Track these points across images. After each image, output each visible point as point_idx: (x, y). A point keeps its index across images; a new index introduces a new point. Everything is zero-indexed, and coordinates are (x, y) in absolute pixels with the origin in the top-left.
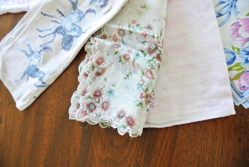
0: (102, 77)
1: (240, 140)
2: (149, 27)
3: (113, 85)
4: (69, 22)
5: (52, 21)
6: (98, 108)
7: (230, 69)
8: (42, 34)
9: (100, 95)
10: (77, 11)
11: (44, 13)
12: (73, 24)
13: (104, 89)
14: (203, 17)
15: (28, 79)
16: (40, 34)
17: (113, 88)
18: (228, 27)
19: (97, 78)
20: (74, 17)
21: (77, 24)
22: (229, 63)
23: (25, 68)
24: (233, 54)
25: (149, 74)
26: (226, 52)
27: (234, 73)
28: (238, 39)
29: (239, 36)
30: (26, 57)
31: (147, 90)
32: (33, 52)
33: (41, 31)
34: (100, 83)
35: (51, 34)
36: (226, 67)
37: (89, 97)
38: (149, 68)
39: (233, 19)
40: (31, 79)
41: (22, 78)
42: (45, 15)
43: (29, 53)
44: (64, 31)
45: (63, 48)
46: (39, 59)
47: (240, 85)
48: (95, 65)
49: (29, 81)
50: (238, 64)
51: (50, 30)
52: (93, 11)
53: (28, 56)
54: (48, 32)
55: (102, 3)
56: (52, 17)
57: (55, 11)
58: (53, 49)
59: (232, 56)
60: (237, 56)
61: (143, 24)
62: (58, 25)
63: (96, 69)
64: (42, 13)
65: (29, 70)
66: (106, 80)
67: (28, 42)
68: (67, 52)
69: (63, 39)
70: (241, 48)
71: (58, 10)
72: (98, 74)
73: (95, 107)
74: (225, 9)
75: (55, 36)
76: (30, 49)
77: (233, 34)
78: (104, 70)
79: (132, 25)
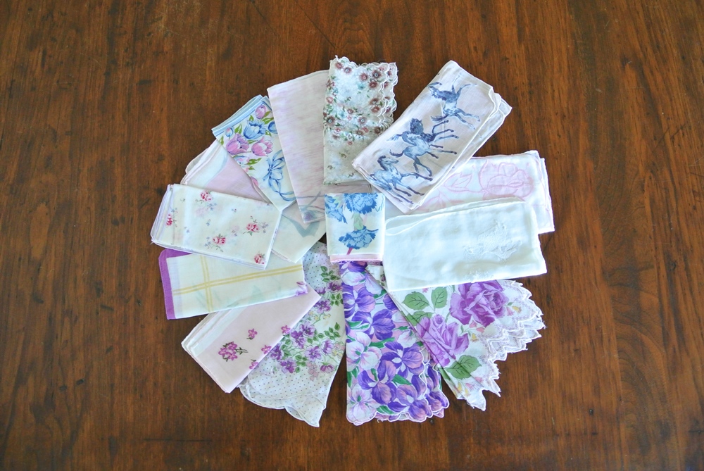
0: (372, 98)
1: (263, 75)
2: (335, 137)
3: (360, 93)
4: (420, 146)
5: (442, 147)
6: (371, 75)
7: (273, 118)
8: (449, 133)
9: (371, 85)
10: (413, 157)
11: (453, 154)
12: (415, 145)
13: (368, 89)
14: (294, 155)
15: (453, 88)
16: (453, 133)
17: (360, 91)
18: (274, 150)
19: (376, 97)
20: (415, 151)
21: (411, 145)
22: (273, 123)
23: (460, 98)
24: (270, 131)
25: (331, 100)
26: (276, 131)
27: (269, 116)
28: (267, 142)
29: (266, 144)
30: (463, 110)
31: (330, 89)
32: (456, 114)
33: (453, 136)
34: (373, 93)
35: (438, 134)
36: (275, 120)
37: (380, 82)
38: (331, 105)
39: (271, 156)
40: (450, 90)
41: (461, 89)
42: (452, 152)
43: (460, 114)
44: (424, 137)
45: (420, 122)
46: (446, 109)
47: (265, 109)
48: (379, 107)
49: (451, 88)
50: (266, 123)
51: (441, 138)
52: (393, 155)
53: (460, 111)
54: (442, 135)
55: (384, 160)
56: (443, 151)
57: (440, 157)
58: (431, 120)
59: (271, 128)
60: (267, 129)
61: (341, 140)
62: (433, 143)
63: (379, 103)
64: (456, 153)
65: (455, 97)
66: (368, 97)
67: (466, 124)
68: (415, 118)
69: (423, 129)
70: (265, 135)
71: (437, 157)
72: (376, 100)
73: (374, 75)
74: (277, 164)
75: (433, 132)
76: (460, 117)
77: (270, 145)
78: (371, 103)
79: (352, 139)
